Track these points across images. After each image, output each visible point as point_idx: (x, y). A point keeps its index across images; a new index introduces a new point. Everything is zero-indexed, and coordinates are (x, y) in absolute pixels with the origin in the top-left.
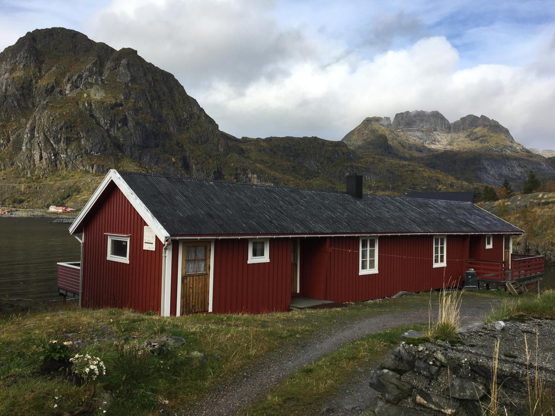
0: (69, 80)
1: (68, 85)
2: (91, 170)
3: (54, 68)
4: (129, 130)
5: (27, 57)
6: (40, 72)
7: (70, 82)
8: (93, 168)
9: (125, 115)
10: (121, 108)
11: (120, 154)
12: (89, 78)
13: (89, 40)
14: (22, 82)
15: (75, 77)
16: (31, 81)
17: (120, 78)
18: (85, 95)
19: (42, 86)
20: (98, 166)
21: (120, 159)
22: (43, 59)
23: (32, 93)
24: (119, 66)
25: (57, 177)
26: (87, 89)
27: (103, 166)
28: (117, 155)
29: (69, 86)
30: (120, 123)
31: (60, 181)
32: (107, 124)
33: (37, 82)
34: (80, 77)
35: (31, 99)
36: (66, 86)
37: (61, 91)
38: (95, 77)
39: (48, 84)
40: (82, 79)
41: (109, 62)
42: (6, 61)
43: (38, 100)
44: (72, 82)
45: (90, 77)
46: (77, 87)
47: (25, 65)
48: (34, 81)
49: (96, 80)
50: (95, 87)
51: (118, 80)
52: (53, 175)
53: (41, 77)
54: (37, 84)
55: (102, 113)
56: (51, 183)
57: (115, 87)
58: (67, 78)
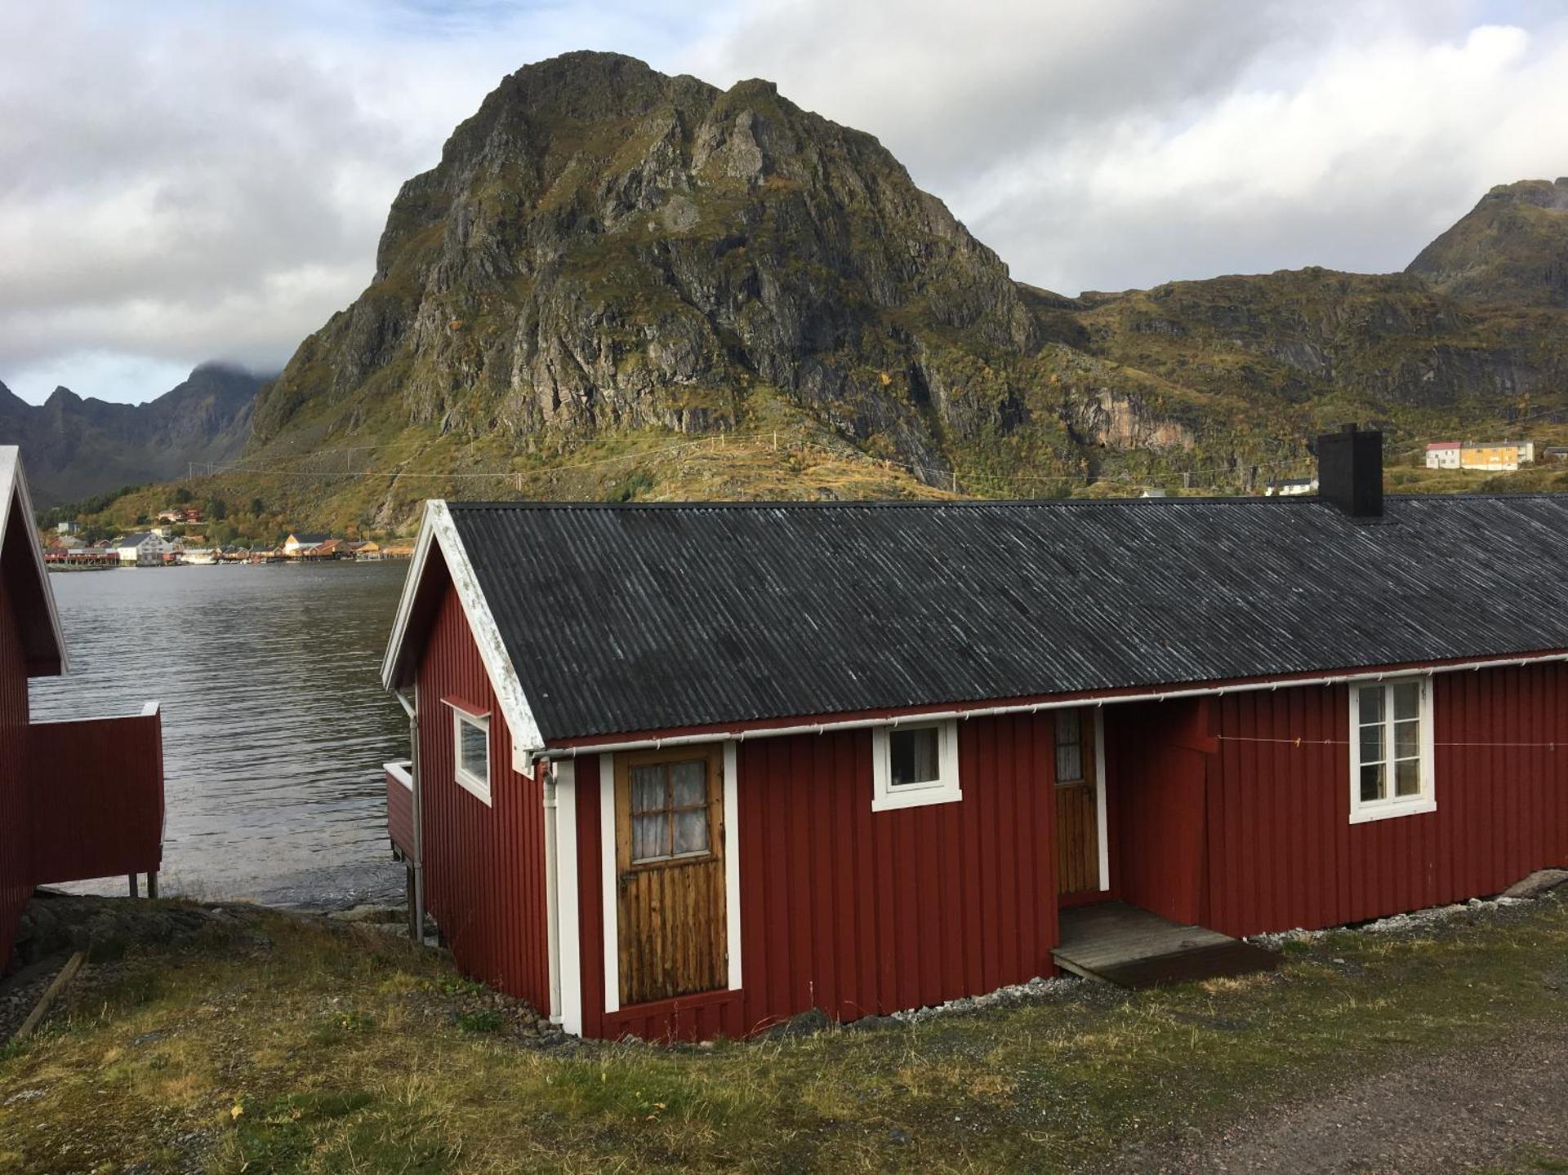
0: (609, 190)
1: (608, 204)
2: (676, 422)
3: (573, 164)
4: (765, 308)
5: (507, 142)
6: (540, 177)
7: (614, 194)
8: (680, 420)
9: (754, 268)
10: (742, 250)
11: (747, 376)
12: (658, 178)
13: (654, 73)
14: (500, 209)
15: (624, 181)
16: (522, 203)
17: (735, 168)
18: (651, 226)
19: (547, 215)
20: (693, 414)
21: (745, 390)
22: (544, 145)
23: (525, 234)
24: (731, 135)
25: (597, 448)
26: (654, 207)
27: (705, 411)
28: (738, 380)
29: (611, 205)
30: (740, 290)
31: (605, 458)
32: (708, 298)
33: (534, 207)
34: (636, 177)
35: (524, 253)
36: (605, 206)
37: (593, 221)
38: (672, 173)
39: (560, 209)
40: (640, 182)
41: (705, 128)
42: (461, 160)
43: (539, 252)
44: (618, 194)
45: (660, 173)
46: (631, 207)
47: (503, 164)
48: (527, 204)
49: (676, 180)
50: (674, 200)
51: (731, 173)
52: (587, 444)
53: (542, 191)
54: (536, 212)
55: (696, 270)
56: (584, 465)
57: (725, 194)
58: (604, 184)
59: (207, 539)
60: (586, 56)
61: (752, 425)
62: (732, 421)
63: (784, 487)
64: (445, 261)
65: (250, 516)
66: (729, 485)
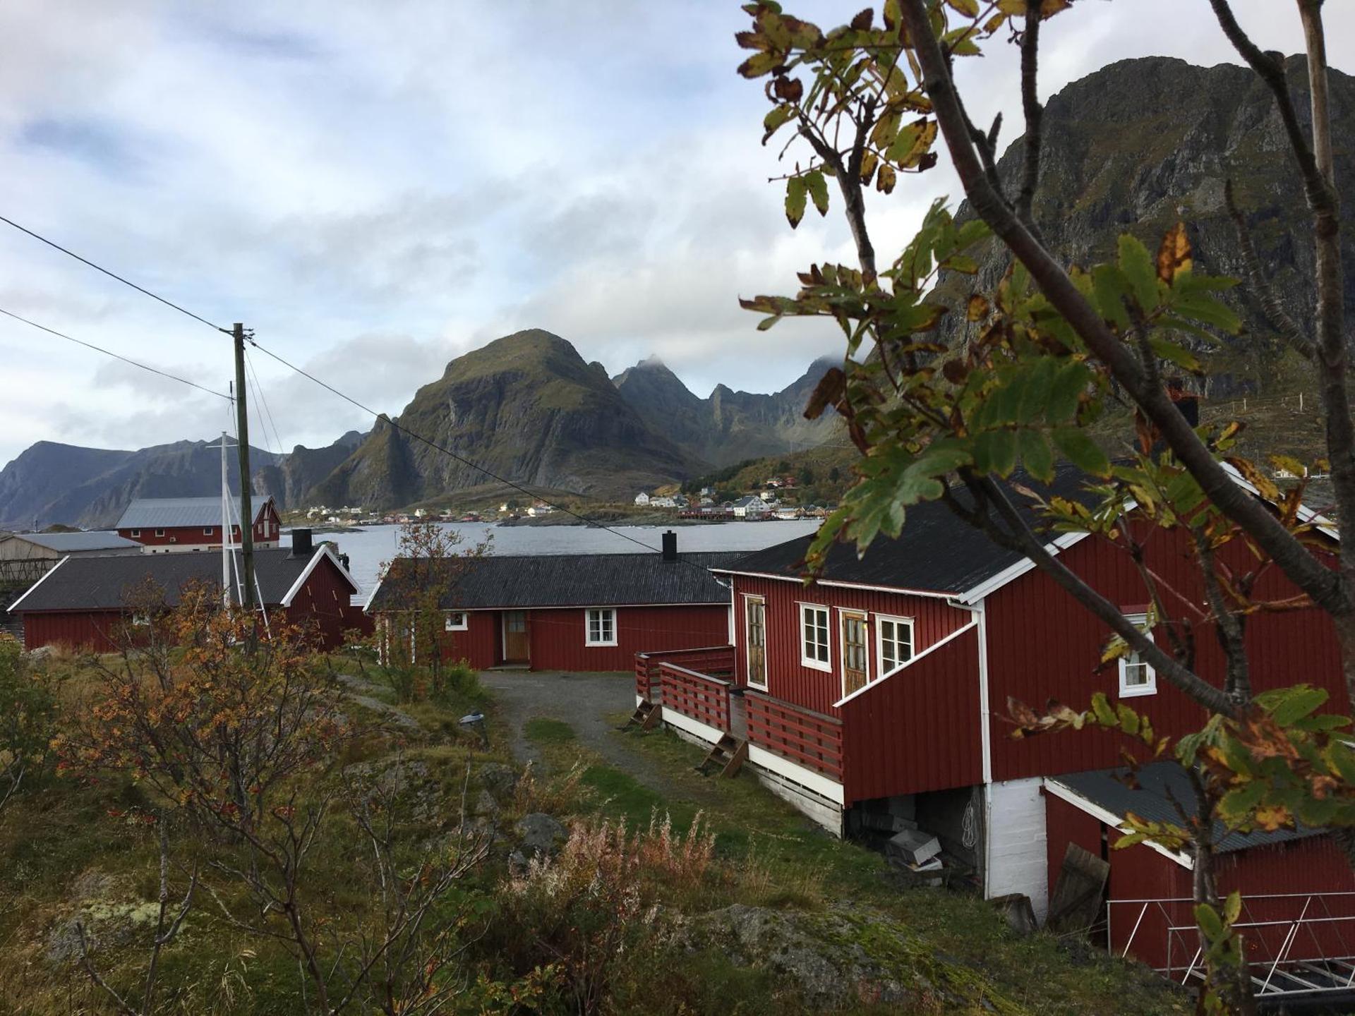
0: (1142, 181)
1: (1141, 195)
2: (1198, 389)
3: (1109, 164)
4: (1299, 272)
5: (1050, 155)
6: (1078, 179)
7: (1146, 185)
8: (1203, 386)
9: (1288, 235)
10: (1275, 220)
11: (1276, 341)
12: (1191, 164)
13: (1192, 67)
14: (1041, 213)
15: (1157, 171)
16: (1061, 205)
17: (1271, 143)
18: (1180, 210)
19: (1082, 212)
20: (1217, 379)
21: (1274, 354)
22: (1084, 149)
23: (1063, 231)
24: (1268, 113)
25: (1120, 417)
26: (1184, 192)
27: (1228, 377)
28: (1266, 345)
29: (1143, 196)
30: (1272, 259)
31: (1125, 425)
32: (1237, 269)
33: (1071, 206)
34: (1170, 166)
35: (1060, 248)
36: (1137, 197)
37: (1125, 212)
38: (1204, 159)
39: (1094, 206)
40: (1173, 170)
41: (1241, 110)
42: (1010, 175)
43: (1074, 246)
44: (1151, 185)
45: (1193, 159)
46: (1163, 194)
47: (1045, 173)
48: (1066, 205)
49: (1209, 164)
50: (1205, 182)
51: (1266, 148)
52: (1110, 412)
53: (1079, 193)
54: (1073, 210)
55: (1224, 245)
56: (1107, 433)
57: (1258, 170)
58: (1137, 178)
59: (798, 500)
60: (1126, 64)
61: (1280, 387)
62: (1258, 384)
63: (1306, 447)
64: (991, 264)
66: (1246, 447)
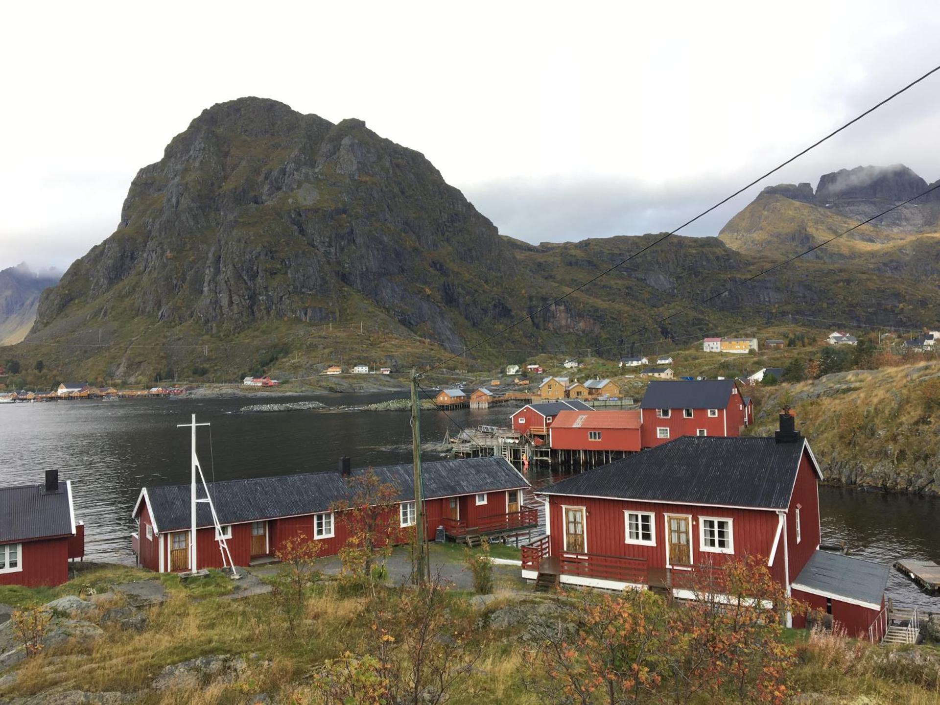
0: (266, 178)
1: (265, 186)
2: (303, 316)
3: (244, 163)
4: (358, 249)
5: (204, 148)
6: (224, 169)
7: (268, 181)
8: (306, 314)
9: (351, 226)
10: (344, 216)
11: (346, 289)
12: (295, 173)
13: (294, 111)
14: (199, 187)
15: (275, 173)
16: (212, 184)
17: (341, 169)
18: (290, 201)
19: (228, 192)
20: (314, 311)
21: (345, 297)
22: (227, 150)
23: (214, 203)
24: (339, 150)
25: (254, 331)
26: (292, 190)
27: (320, 309)
28: (341, 291)
29: (266, 188)
30: (343, 239)
31: (259, 336)
32: (324, 243)
33: (220, 187)
34: (283, 172)
35: (213, 213)
36: (263, 188)
37: (255, 196)
38: (303, 171)
39: (236, 189)
40: (285, 175)
41: (323, 145)
42: (176, 157)
43: (222, 213)
44: (271, 181)
45: (297, 170)
46: (279, 189)
47: (202, 161)
48: (216, 185)
49: (307, 175)
50: (306, 185)
51: (338, 171)
52: (248, 328)
53: (225, 178)
54: (221, 190)
55: (317, 227)
56: (247, 341)
57: (334, 184)
58: (263, 176)
59: (7, 386)
60: (253, 99)
61: (349, 318)
62: (337, 314)
63: (366, 355)
64: (164, 218)
65: (36, 371)
66: (333, 354)
